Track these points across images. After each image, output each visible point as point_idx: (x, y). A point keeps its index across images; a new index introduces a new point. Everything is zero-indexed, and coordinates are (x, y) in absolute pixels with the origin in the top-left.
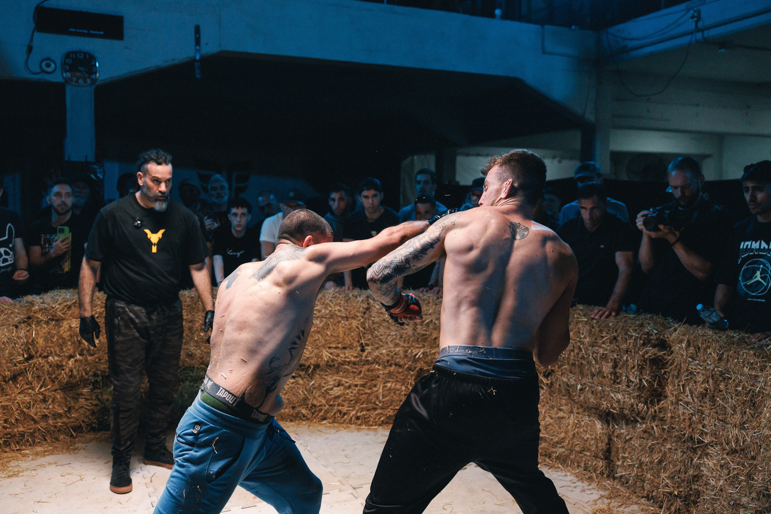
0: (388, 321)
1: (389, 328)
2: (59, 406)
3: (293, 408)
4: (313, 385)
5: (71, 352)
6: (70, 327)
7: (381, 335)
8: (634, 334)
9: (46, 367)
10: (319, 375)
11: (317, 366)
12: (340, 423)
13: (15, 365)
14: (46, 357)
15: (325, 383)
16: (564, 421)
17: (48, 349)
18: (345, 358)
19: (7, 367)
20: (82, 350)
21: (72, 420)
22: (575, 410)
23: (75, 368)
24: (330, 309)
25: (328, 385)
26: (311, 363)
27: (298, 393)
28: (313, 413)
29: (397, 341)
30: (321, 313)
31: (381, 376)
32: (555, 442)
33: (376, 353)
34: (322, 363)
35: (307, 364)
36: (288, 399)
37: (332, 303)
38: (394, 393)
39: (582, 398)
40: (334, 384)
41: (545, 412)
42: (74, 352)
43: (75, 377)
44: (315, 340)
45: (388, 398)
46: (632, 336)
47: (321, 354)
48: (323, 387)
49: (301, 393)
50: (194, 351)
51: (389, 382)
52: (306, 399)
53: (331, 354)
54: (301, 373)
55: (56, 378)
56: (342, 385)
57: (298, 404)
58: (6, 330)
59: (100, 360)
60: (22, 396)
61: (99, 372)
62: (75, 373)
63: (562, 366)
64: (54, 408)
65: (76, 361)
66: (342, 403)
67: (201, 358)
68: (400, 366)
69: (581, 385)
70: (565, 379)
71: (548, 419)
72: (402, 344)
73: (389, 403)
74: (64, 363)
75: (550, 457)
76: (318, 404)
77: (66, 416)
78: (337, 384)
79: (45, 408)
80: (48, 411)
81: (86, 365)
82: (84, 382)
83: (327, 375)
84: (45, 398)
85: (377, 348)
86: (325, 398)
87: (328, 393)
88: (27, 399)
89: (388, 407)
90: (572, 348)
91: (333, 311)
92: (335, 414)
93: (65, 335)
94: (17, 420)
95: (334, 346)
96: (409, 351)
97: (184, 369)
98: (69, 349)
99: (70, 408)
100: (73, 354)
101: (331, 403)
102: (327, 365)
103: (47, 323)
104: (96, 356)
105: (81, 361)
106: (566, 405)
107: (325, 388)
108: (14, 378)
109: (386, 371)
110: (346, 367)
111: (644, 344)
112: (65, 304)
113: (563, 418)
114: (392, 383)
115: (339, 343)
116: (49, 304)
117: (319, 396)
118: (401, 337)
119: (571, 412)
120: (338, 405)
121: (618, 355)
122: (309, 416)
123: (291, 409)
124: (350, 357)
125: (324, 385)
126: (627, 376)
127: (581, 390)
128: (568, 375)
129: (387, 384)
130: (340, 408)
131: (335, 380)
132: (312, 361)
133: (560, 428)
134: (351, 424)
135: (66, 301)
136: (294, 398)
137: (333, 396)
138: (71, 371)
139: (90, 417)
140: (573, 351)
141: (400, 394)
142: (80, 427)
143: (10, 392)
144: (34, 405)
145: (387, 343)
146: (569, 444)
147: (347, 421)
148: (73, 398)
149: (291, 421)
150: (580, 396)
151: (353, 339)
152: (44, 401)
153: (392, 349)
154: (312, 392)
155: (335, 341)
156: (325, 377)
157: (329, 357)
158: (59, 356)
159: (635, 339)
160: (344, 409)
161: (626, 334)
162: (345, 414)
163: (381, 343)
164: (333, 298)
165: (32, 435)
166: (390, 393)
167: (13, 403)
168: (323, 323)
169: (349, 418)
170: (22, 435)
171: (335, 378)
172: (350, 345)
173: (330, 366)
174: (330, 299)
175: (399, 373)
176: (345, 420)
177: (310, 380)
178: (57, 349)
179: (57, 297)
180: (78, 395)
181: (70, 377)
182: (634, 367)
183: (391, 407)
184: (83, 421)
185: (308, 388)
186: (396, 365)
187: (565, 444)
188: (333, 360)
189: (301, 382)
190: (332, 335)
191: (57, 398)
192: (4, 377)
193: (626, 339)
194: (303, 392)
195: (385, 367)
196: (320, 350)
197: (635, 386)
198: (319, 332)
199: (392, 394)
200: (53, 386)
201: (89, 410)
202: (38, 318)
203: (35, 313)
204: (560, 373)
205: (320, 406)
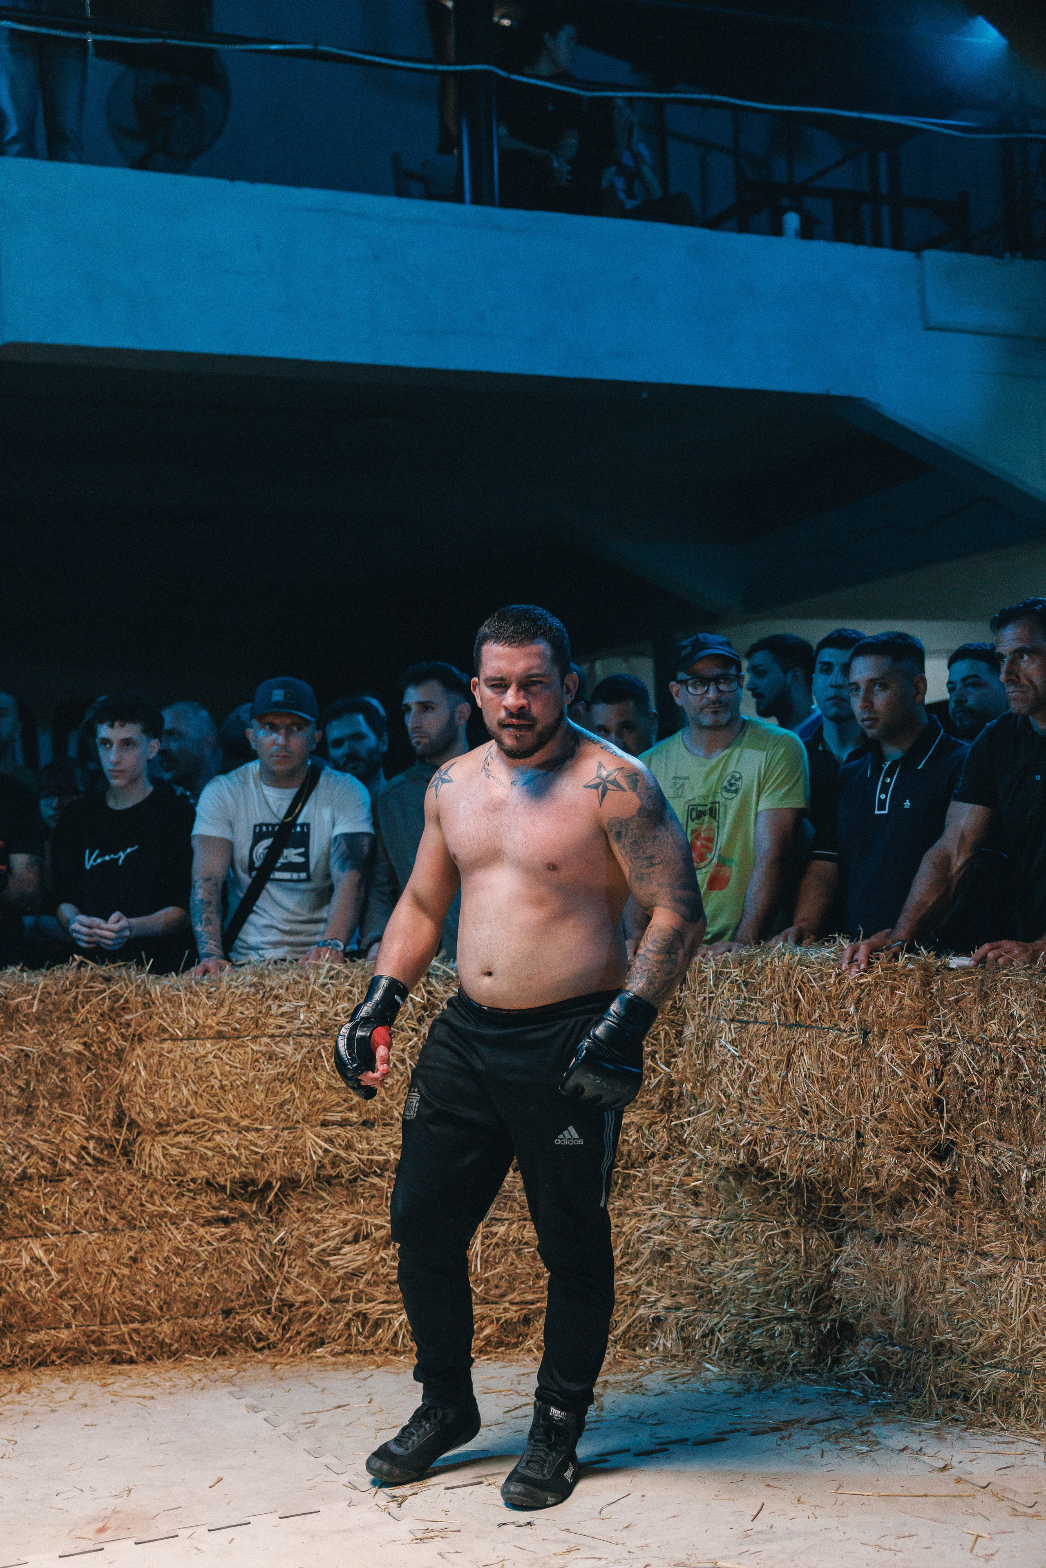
3: (227, 1313)
4: (282, 1242)
10: (299, 1211)
11: (291, 1183)
12: (365, 1353)
15: (317, 1236)
16: (994, 1286)
18: (371, 1152)
22: (1023, 1252)
24: (321, 1008)
25: (325, 1241)
26: (272, 1174)
27: (240, 1267)
28: (285, 1328)
30: (297, 1023)
32: (975, 1355)
34: (305, 1173)
35: (262, 1177)
36: (212, 1287)
37: (328, 992)
38: (518, 1252)
39: (1034, 1208)
40: (341, 1235)
41: (944, 1267)
44: (282, 1105)
45: (500, 1269)
47: (299, 1143)
48: (312, 1246)
49: (249, 1267)
51: (501, 1220)
52: (263, 1285)
53: (329, 1140)
54: (246, 1207)
56: (366, 1237)
57: (242, 1301)
63: (975, 1122)
66: (368, 1290)
69: (1029, 1167)
70: (986, 1161)
71: (952, 1285)
75: (966, 1399)
76: (301, 1298)
78: (350, 1237)
83: (321, 1211)
86: (317, 1278)
87: (327, 1264)
89: (503, 1296)
90: (997, 1065)
91: (331, 1015)
92: (348, 1325)
95: (338, 1117)
101: (338, 1292)
102: (318, 1178)
106: (998, 1237)
107: (315, 1250)
110: (375, 1180)
113: (992, 1277)
114: (510, 1224)
115: (351, 1109)
117: (300, 1275)
119: (1014, 1257)
120: (358, 1299)
122: (272, 1338)
123: (220, 1317)
124: (384, 1149)
125: (313, 1240)
127: (1030, 1184)
128: (993, 1146)
129: (494, 1229)
130: (363, 1306)
131: (345, 1223)
132: (277, 1167)
133: (988, 1310)
134: (397, 1353)
136: (229, 1285)
137: (341, 1272)
140: (999, 1072)
146: (1014, 1350)
147: (385, 1344)
149: (222, 1353)
150: (1029, 1204)
151: (392, 1098)
154: (282, 1265)
155: (338, 1104)
156: (318, 1217)
157: (326, 1151)
160: (374, 1309)
162: (377, 1325)
164: (332, 978)
166: (506, 1253)
168: (304, 1050)
169: (391, 1334)
171: (343, 1216)
172: (383, 1113)
173: (329, 1180)
174: (321, 980)
176: (377, 1343)
177: (272, 1226)
183: (510, 1297)
185: (267, 1252)
187: (1004, 1355)
188: (336, 1161)
189: (247, 1234)
190: (330, 1087)
194: (250, 1262)
196: (299, 1133)
198: (291, 1080)
204: (972, 1144)
205: (305, 1303)
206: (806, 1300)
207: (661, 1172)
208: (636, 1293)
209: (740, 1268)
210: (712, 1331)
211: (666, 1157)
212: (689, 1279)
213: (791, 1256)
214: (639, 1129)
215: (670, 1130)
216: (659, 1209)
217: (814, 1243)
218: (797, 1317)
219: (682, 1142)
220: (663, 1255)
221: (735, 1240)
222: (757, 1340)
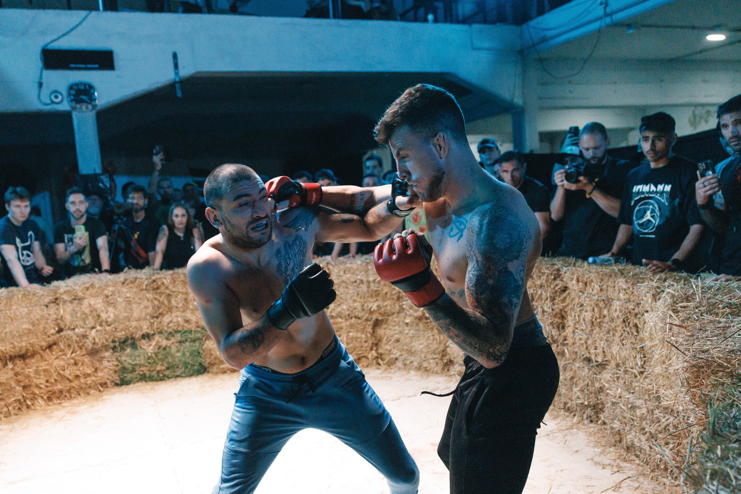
0: (346, 282)
1: (347, 288)
2: (87, 367)
5: (92, 324)
6: (90, 304)
7: (341, 294)
8: (546, 271)
9: (75, 338)
13: (49, 337)
14: (74, 329)
17: (74, 323)
19: (43, 339)
20: (101, 322)
21: (99, 378)
23: (97, 336)
29: (355, 298)
31: (344, 328)
33: (339, 309)
38: (356, 340)
42: (95, 324)
43: (98, 344)
45: (351, 345)
46: (544, 273)
50: (190, 318)
51: (351, 332)
55: (83, 345)
58: (38, 309)
59: (116, 329)
60: (57, 361)
61: (116, 339)
62: (97, 340)
64: (83, 369)
65: (97, 331)
67: (197, 323)
68: (359, 318)
72: (359, 300)
73: (353, 349)
74: (88, 333)
77: (94, 375)
79: (77, 370)
80: (79, 372)
81: (105, 334)
82: (106, 347)
84: (76, 361)
85: (339, 305)
88: (62, 363)
93: (87, 311)
94: (56, 380)
96: (366, 305)
97: (184, 333)
98: (91, 322)
99: (96, 370)
103: (71, 302)
104: (113, 326)
105: (101, 331)
108: (50, 347)
109: (348, 323)
111: (555, 279)
112: (84, 286)
114: (354, 332)
116: (71, 287)
118: (358, 294)
121: (534, 290)
126: (542, 307)
129: (349, 334)
135: (84, 284)
138: (94, 339)
139: (113, 375)
141: (361, 342)
142: (106, 383)
143: (48, 358)
144: (67, 368)
145: (347, 300)
148: (98, 361)
152: (76, 364)
153: (352, 305)
158: (83, 328)
159: (547, 276)
161: (540, 272)
163: (342, 301)
165: (69, 391)
166: (353, 341)
167: (51, 367)
170: (61, 392)
175: (359, 324)
178: (81, 323)
179: (77, 282)
180: (102, 358)
181: (94, 344)
182: (547, 299)
184: (108, 379)
186: (356, 317)
191: (85, 362)
192: (41, 347)
193: (540, 276)
195: (346, 320)
197: (549, 315)
199: (355, 341)
200: (81, 352)
201: (111, 370)
202: (63, 299)
203: (61, 294)
206: (439, 353)
207: (397, 317)
208: (390, 351)
209: (420, 344)
210: (412, 362)
211: (398, 313)
212: (405, 347)
213: (435, 342)
214: (391, 306)
215: (400, 306)
216: (396, 328)
217: (442, 337)
218: (436, 358)
219: (403, 309)
220: (398, 341)
221: (419, 336)
222: (425, 364)
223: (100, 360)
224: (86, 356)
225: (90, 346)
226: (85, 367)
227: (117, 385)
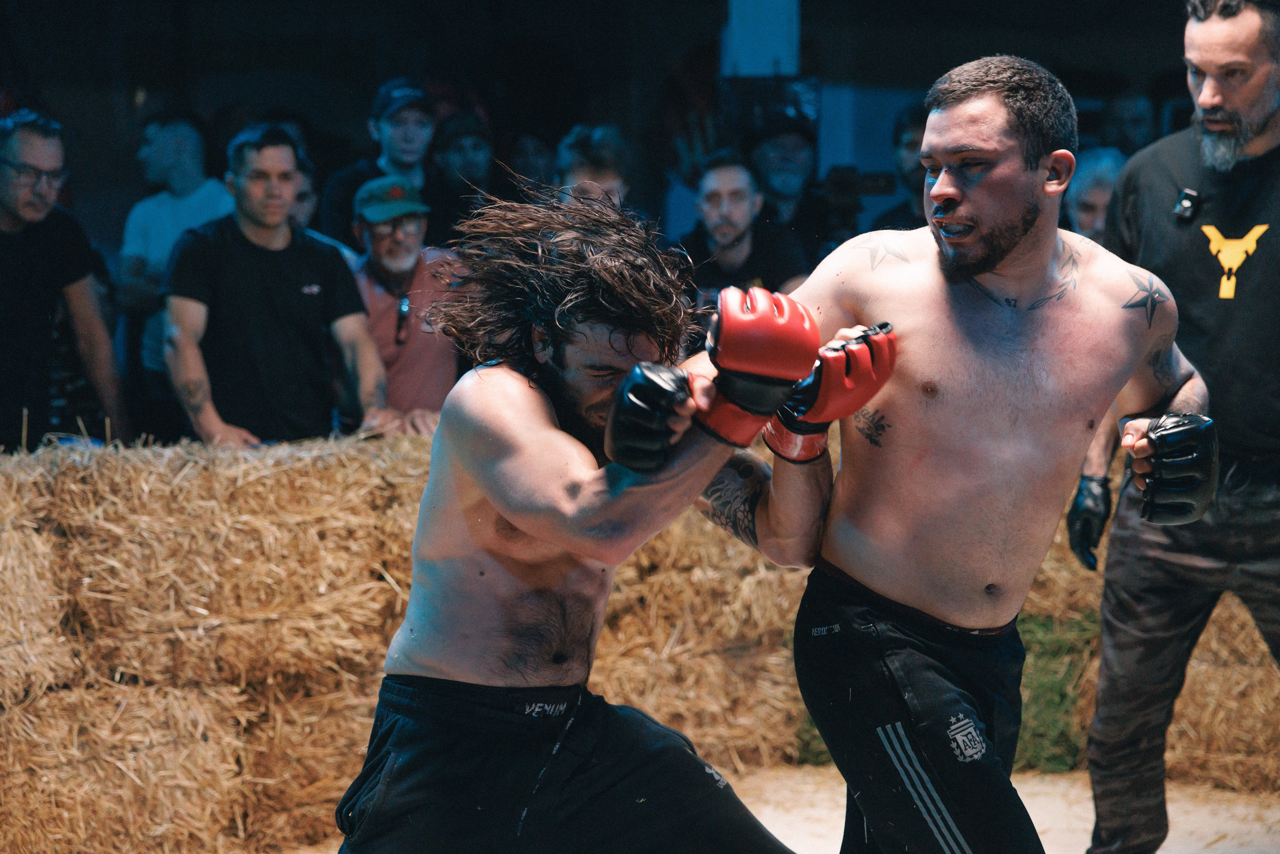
2: (710, 693)
9: (688, 595)
14: (688, 569)
17: (692, 548)
21: (737, 732)
23: (756, 599)
42: (754, 560)
43: (756, 625)
50: (1052, 574)
55: (710, 623)
60: (627, 662)
62: (757, 614)
64: (698, 697)
65: (759, 583)
67: (1072, 593)
74: (729, 587)
77: (726, 720)
79: (677, 697)
80: (686, 704)
81: (779, 595)
82: (774, 638)
84: (679, 670)
88: (640, 671)
99: (735, 704)
100: (750, 565)
105: (769, 584)
108: (614, 617)
138: (748, 608)
139: (782, 728)
143: (604, 651)
144: (653, 687)
148: (745, 677)
152: (678, 679)
158: (716, 568)
167: (608, 678)
178: (714, 551)
180: (756, 669)
181: (746, 622)
184: (764, 739)
191: (707, 676)
200: (699, 643)
201: (779, 711)
223: (751, 677)
224: (713, 657)
225: (732, 628)
226: (704, 692)
227: (788, 760)
